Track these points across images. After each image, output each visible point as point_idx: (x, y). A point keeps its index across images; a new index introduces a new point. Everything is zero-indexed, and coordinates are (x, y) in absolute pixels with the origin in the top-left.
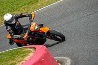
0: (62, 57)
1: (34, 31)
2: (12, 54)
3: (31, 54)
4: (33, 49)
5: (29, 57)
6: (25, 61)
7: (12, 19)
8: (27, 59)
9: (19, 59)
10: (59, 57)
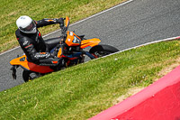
1: (72, 46)
7: (32, 25)
9: (167, 60)
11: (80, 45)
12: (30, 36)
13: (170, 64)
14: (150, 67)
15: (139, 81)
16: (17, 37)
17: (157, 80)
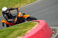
0: (55, 27)
1: (20, 17)
2: (26, 25)
3: (37, 25)
4: (38, 22)
5: (36, 27)
6: (33, 29)
8: (34, 28)
9: (29, 28)
10: (53, 27)
11: (23, 17)
12: (6, 14)
13: (30, 29)
14: (24, 30)
15: (20, 35)
16: (3, 14)
17: (26, 34)
